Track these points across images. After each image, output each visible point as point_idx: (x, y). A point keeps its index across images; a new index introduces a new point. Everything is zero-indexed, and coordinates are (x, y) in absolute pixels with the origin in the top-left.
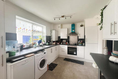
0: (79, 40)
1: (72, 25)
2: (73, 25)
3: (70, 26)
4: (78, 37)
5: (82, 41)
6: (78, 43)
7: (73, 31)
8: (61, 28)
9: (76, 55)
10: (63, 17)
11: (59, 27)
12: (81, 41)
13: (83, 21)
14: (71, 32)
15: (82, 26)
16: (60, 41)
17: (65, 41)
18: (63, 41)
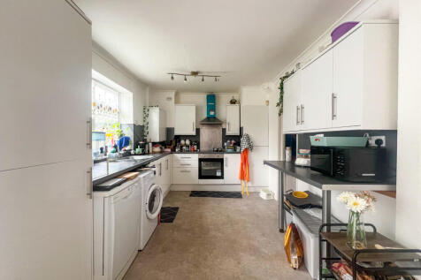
0: (226, 138)
1: (208, 96)
2: (212, 99)
3: (202, 99)
4: (224, 130)
5: (233, 141)
6: (224, 147)
7: (212, 113)
8: (176, 103)
9: (222, 177)
10: (195, 74)
11: (169, 99)
12: (231, 140)
13: (236, 90)
14: (205, 116)
15: (233, 102)
16: (174, 142)
17: (188, 142)
18: (183, 142)
